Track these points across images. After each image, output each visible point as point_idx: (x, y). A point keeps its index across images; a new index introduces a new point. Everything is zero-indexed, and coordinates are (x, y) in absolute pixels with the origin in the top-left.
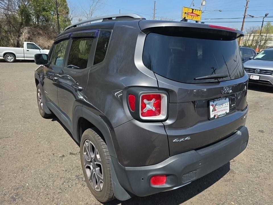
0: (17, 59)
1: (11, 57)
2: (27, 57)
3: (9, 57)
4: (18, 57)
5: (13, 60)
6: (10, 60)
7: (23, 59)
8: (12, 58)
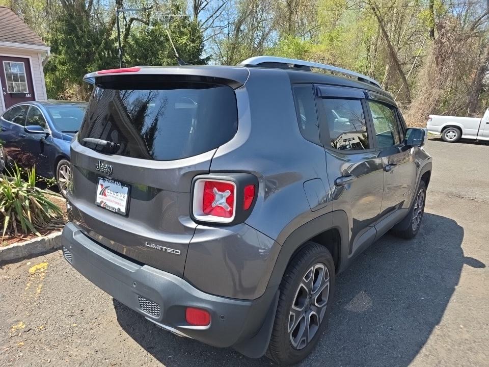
0: (463, 137)
1: (454, 134)
2: (482, 136)
3: (451, 133)
4: (465, 135)
5: (455, 138)
6: (451, 138)
7: (475, 137)
8: (455, 136)
